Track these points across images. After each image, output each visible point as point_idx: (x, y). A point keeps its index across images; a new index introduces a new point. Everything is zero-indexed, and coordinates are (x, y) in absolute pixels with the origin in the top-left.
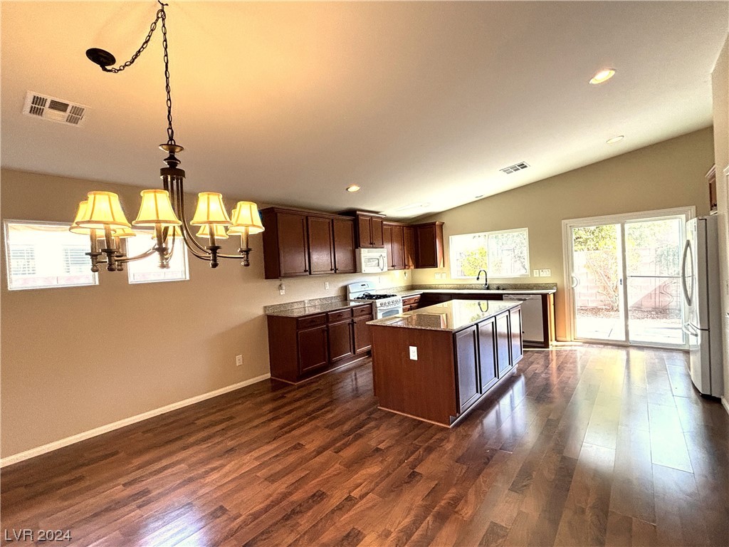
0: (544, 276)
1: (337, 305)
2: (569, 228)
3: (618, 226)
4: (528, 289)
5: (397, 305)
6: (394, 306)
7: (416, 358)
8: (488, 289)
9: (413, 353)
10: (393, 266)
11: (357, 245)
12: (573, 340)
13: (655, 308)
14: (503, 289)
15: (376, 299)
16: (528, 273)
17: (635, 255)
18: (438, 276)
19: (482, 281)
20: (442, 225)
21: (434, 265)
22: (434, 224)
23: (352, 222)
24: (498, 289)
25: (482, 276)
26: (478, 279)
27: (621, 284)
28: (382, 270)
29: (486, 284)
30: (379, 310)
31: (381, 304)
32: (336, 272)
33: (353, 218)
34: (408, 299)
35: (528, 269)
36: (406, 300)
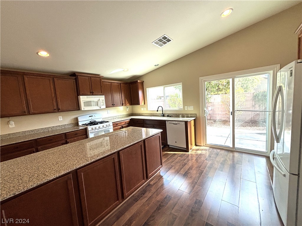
0: (190, 109)
2: (203, 82)
3: (231, 80)
5: (110, 127)
8: (164, 116)
10: (113, 105)
11: (78, 93)
12: (204, 145)
13: (252, 121)
16: (182, 108)
17: (243, 96)
18: (142, 109)
19: (160, 112)
20: (142, 83)
21: (138, 103)
22: (137, 82)
23: (74, 80)
24: (168, 116)
25: (160, 109)
26: (157, 111)
27: (231, 115)
28: (100, 108)
29: (162, 114)
30: (90, 132)
31: (92, 129)
32: (58, 111)
33: (74, 78)
34: (120, 123)
35: (182, 106)
36: (117, 123)
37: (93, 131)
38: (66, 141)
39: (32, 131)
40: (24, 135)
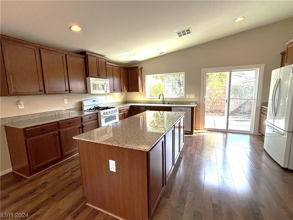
0: (192, 97)
1: (75, 114)
2: (205, 73)
3: (228, 73)
4: (183, 104)
5: (115, 113)
6: (113, 114)
7: (114, 170)
8: (164, 103)
9: (112, 165)
10: (114, 90)
11: (87, 74)
12: (203, 129)
14: (171, 104)
15: (101, 110)
16: (183, 95)
18: (139, 97)
19: (161, 100)
20: (142, 69)
21: (137, 90)
22: (137, 67)
23: (83, 59)
24: (169, 104)
25: (161, 97)
26: (159, 98)
27: (227, 102)
28: (106, 92)
29: (163, 101)
30: (102, 117)
31: (104, 113)
32: (70, 93)
33: (84, 56)
34: (122, 109)
35: (184, 94)
36: (121, 109)
37: (105, 116)
38: (82, 125)
39: (41, 114)
40: (34, 118)
